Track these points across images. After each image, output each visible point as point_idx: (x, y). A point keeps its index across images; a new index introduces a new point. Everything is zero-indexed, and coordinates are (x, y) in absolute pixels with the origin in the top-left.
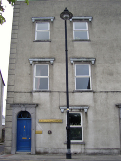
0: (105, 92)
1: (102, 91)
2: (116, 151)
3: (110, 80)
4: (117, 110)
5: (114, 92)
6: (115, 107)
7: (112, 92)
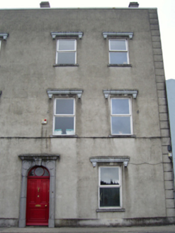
0: (8, 138)
1: (3, 136)
2: (12, 222)
3: (17, 121)
4: (20, 163)
5: (19, 138)
6: (17, 158)
7: (16, 138)
